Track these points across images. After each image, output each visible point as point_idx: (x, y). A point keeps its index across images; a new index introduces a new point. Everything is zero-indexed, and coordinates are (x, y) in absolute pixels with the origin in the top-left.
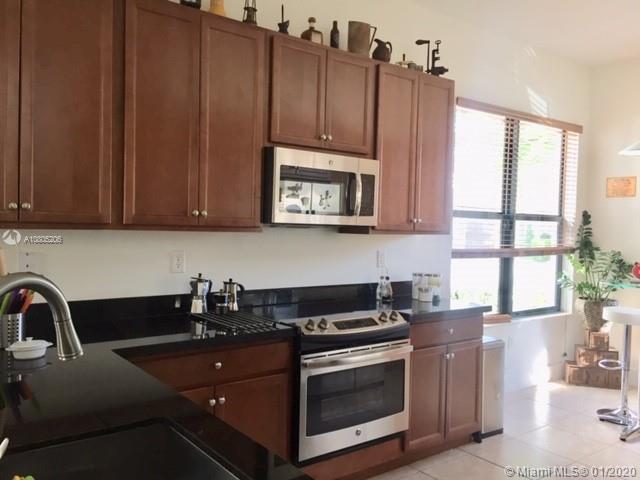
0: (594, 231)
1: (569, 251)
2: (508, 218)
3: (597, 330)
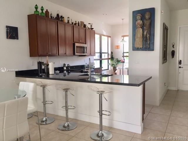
0: (113, 55)
1: (110, 59)
2: (101, 53)
3: (115, 72)
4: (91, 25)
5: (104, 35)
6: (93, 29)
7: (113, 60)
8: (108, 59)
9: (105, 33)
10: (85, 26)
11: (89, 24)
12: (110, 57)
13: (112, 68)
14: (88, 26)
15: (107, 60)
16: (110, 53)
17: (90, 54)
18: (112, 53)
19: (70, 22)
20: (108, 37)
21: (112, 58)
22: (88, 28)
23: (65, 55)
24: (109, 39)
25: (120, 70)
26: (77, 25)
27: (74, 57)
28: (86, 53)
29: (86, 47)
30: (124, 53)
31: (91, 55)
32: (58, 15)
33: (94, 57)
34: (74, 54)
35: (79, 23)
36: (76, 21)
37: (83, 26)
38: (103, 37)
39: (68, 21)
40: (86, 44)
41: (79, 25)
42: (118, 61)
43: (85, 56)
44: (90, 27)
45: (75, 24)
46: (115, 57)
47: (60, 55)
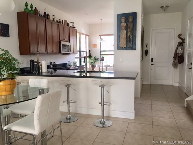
0: (91, 53)
1: (88, 57)
2: (80, 52)
3: (93, 70)
4: (73, 23)
5: (83, 34)
6: (75, 27)
9: (83, 32)
10: (68, 24)
11: (71, 22)
12: (88, 55)
13: (91, 66)
14: (71, 25)
16: (88, 51)
17: (73, 52)
18: (90, 51)
20: (86, 35)
21: (90, 57)
22: (71, 27)
23: (53, 53)
24: (87, 37)
25: (99, 68)
26: (61, 23)
28: (70, 51)
30: (101, 51)
32: (45, 13)
33: (76, 55)
34: (60, 52)
35: (62, 22)
36: (60, 20)
37: (66, 25)
38: (82, 35)
39: (54, 19)
41: (62, 24)
42: (96, 59)
43: (69, 54)
45: (60, 22)
46: (93, 55)
47: (48, 53)
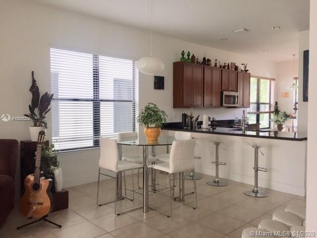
1: (273, 112)
2: (258, 104)
4: (245, 65)
7: (278, 114)
8: (270, 113)
10: (236, 68)
11: (242, 64)
12: (273, 109)
15: (268, 114)
16: (273, 103)
18: (276, 103)
19: (218, 66)
20: (271, 79)
21: (277, 111)
22: (241, 70)
23: (211, 106)
26: (226, 68)
27: (222, 109)
28: (237, 104)
29: (237, 96)
31: (243, 106)
32: (204, 59)
33: (248, 109)
34: (222, 105)
35: (229, 65)
38: (262, 81)
40: (237, 91)
44: (243, 69)
45: (224, 67)
47: (205, 106)
